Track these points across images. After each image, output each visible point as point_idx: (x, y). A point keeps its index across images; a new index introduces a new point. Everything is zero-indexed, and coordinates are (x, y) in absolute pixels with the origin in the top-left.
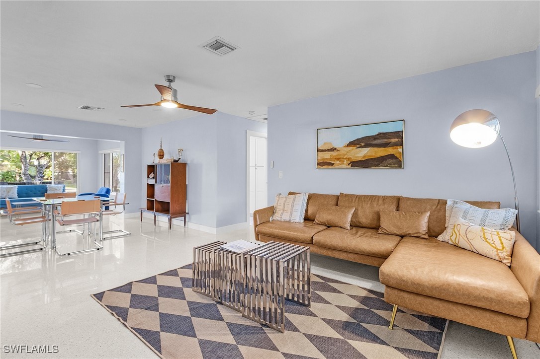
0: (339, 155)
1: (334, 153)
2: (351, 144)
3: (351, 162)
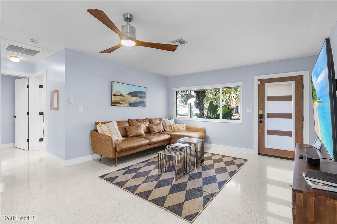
0: (124, 99)
1: (122, 98)
2: (130, 94)
3: (129, 103)
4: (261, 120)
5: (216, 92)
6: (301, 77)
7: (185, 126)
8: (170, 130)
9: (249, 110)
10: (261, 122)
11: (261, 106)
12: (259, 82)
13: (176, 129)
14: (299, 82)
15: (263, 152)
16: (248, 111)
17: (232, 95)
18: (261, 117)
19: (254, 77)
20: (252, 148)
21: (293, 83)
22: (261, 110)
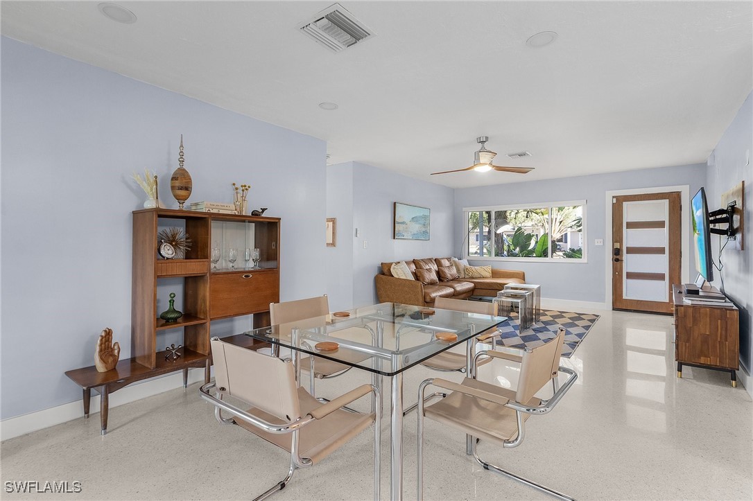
0: (407, 228)
1: (405, 226)
2: (413, 220)
3: (412, 235)
4: (618, 257)
5: (528, 212)
6: (678, 194)
7: (489, 269)
8: (467, 277)
9: (598, 242)
10: (617, 260)
11: (617, 236)
12: (615, 200)
13: (476, 275)
14: (675, 201)
15: (620, 305)
16: (596, 244)
17: (554, 216)
18: (617, 252)
19: (607, 192)
20: (603, 300)
21: (666, 202)
22: (616, 242)
